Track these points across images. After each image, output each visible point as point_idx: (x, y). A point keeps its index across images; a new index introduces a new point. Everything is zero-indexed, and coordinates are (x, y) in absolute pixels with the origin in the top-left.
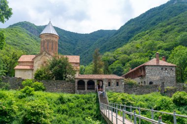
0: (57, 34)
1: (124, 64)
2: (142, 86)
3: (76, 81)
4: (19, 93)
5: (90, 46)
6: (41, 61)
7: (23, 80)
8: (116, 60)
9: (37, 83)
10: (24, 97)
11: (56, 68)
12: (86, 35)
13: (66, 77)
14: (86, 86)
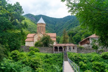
0: (45, 23)
1: (81, 35)
2: (87, 49)
3: (54, 47)
4: (29, 53)
5: (63, 25)
6: (38, 37)
7: (30, 47)
8: (77, 33)
9: (36, 48)
10: (31, 55)
11: (44, 41)
12: (61, 19)
13: (49, 45)
14: (58, 50)
